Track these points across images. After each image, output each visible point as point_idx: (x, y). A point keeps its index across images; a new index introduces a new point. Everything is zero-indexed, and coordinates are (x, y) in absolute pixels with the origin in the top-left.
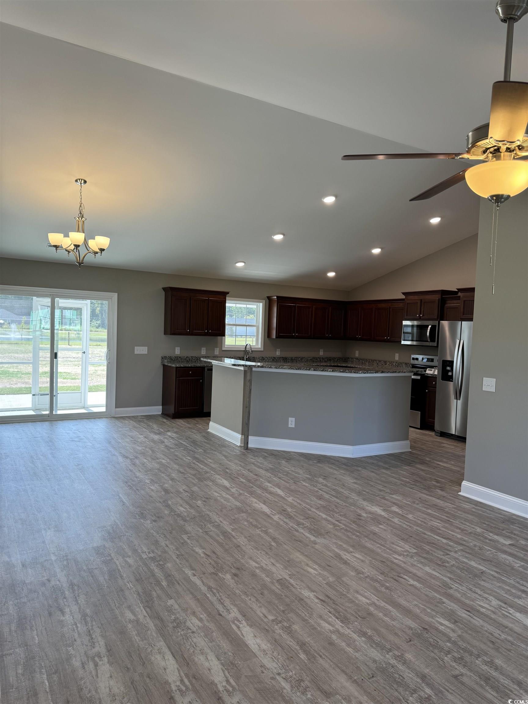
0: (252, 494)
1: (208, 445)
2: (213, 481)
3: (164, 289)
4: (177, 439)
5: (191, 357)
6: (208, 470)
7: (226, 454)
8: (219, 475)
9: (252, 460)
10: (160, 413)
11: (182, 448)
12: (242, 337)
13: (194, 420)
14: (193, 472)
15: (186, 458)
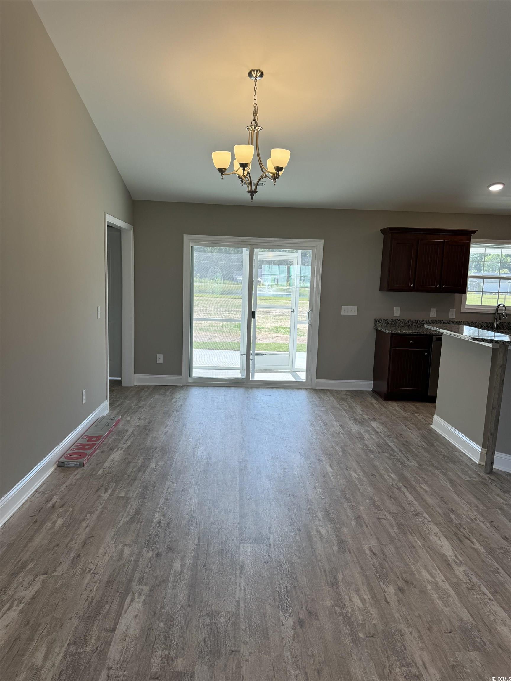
0: (497, 592)
1: (426, 455)
2: (424, 538)
3: (383, 231)
4: (383, 436)
5: (415, 320)
6: (420, 509)
7: (455, 478)
8: (436, 524)
9: (498, 498)
10: (371, 390)
11: (386, 455)
12: (491, 294)
13: (413, 405)
14: (394, 508)
15: (389, 476)
